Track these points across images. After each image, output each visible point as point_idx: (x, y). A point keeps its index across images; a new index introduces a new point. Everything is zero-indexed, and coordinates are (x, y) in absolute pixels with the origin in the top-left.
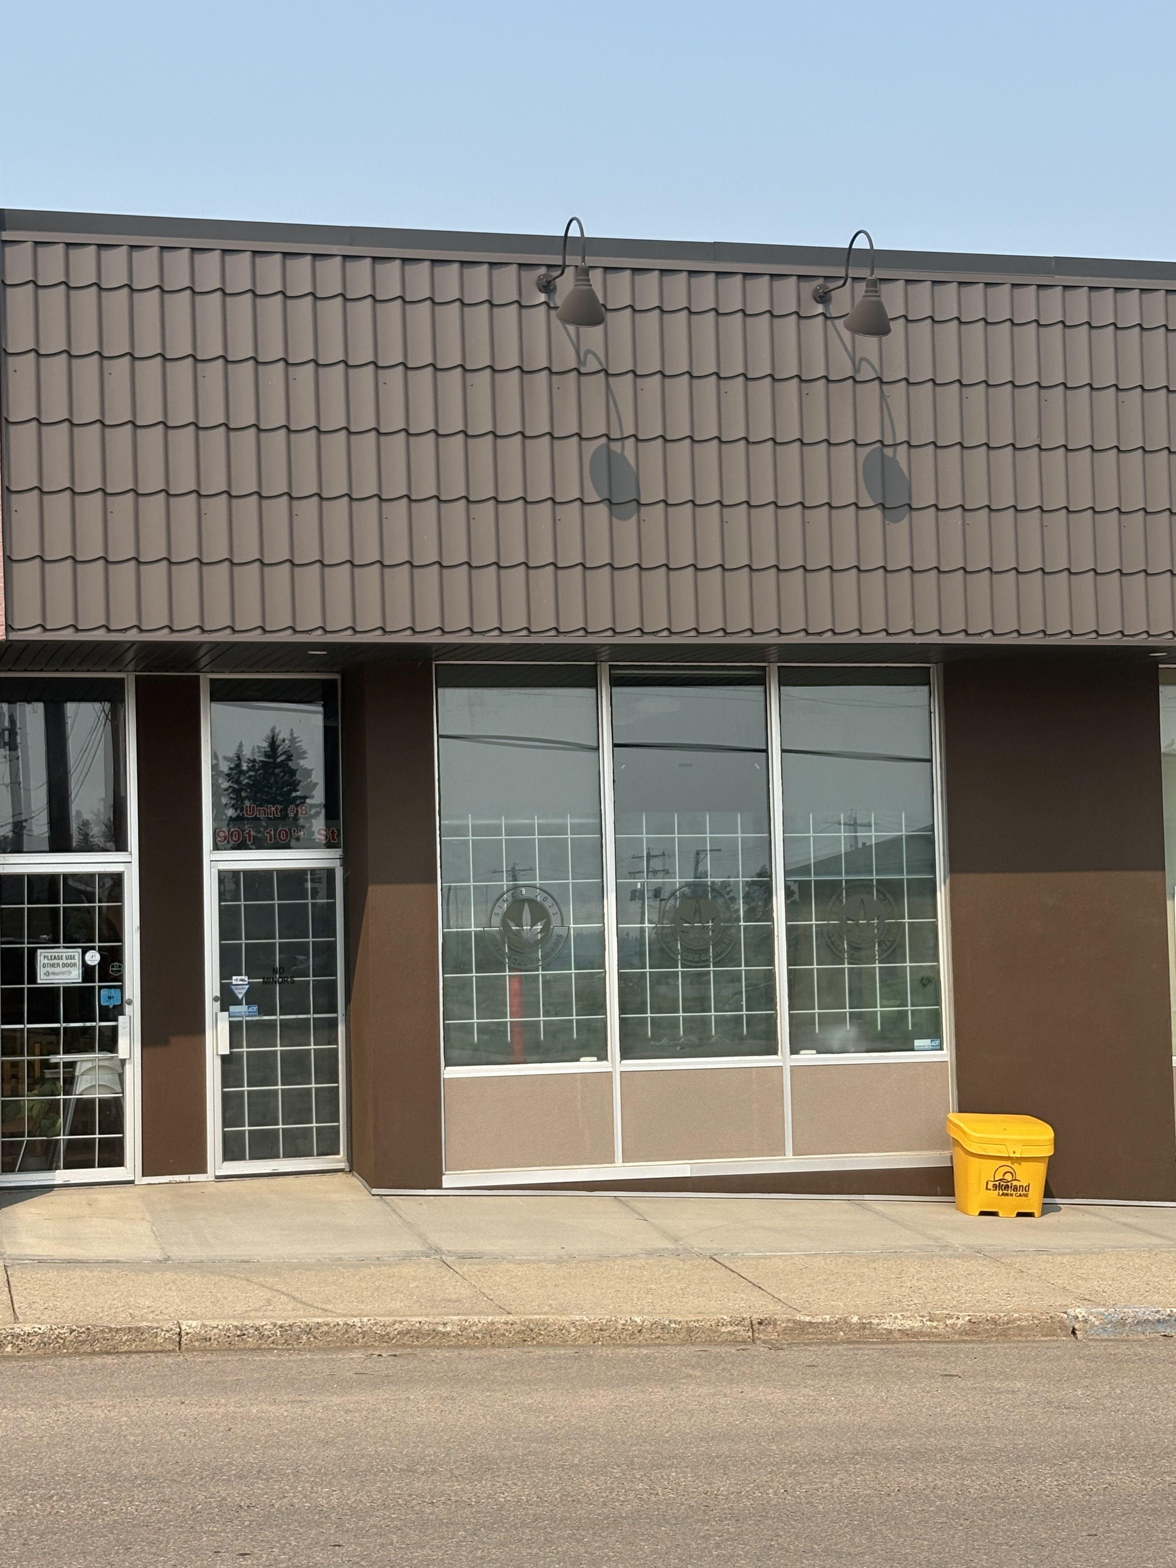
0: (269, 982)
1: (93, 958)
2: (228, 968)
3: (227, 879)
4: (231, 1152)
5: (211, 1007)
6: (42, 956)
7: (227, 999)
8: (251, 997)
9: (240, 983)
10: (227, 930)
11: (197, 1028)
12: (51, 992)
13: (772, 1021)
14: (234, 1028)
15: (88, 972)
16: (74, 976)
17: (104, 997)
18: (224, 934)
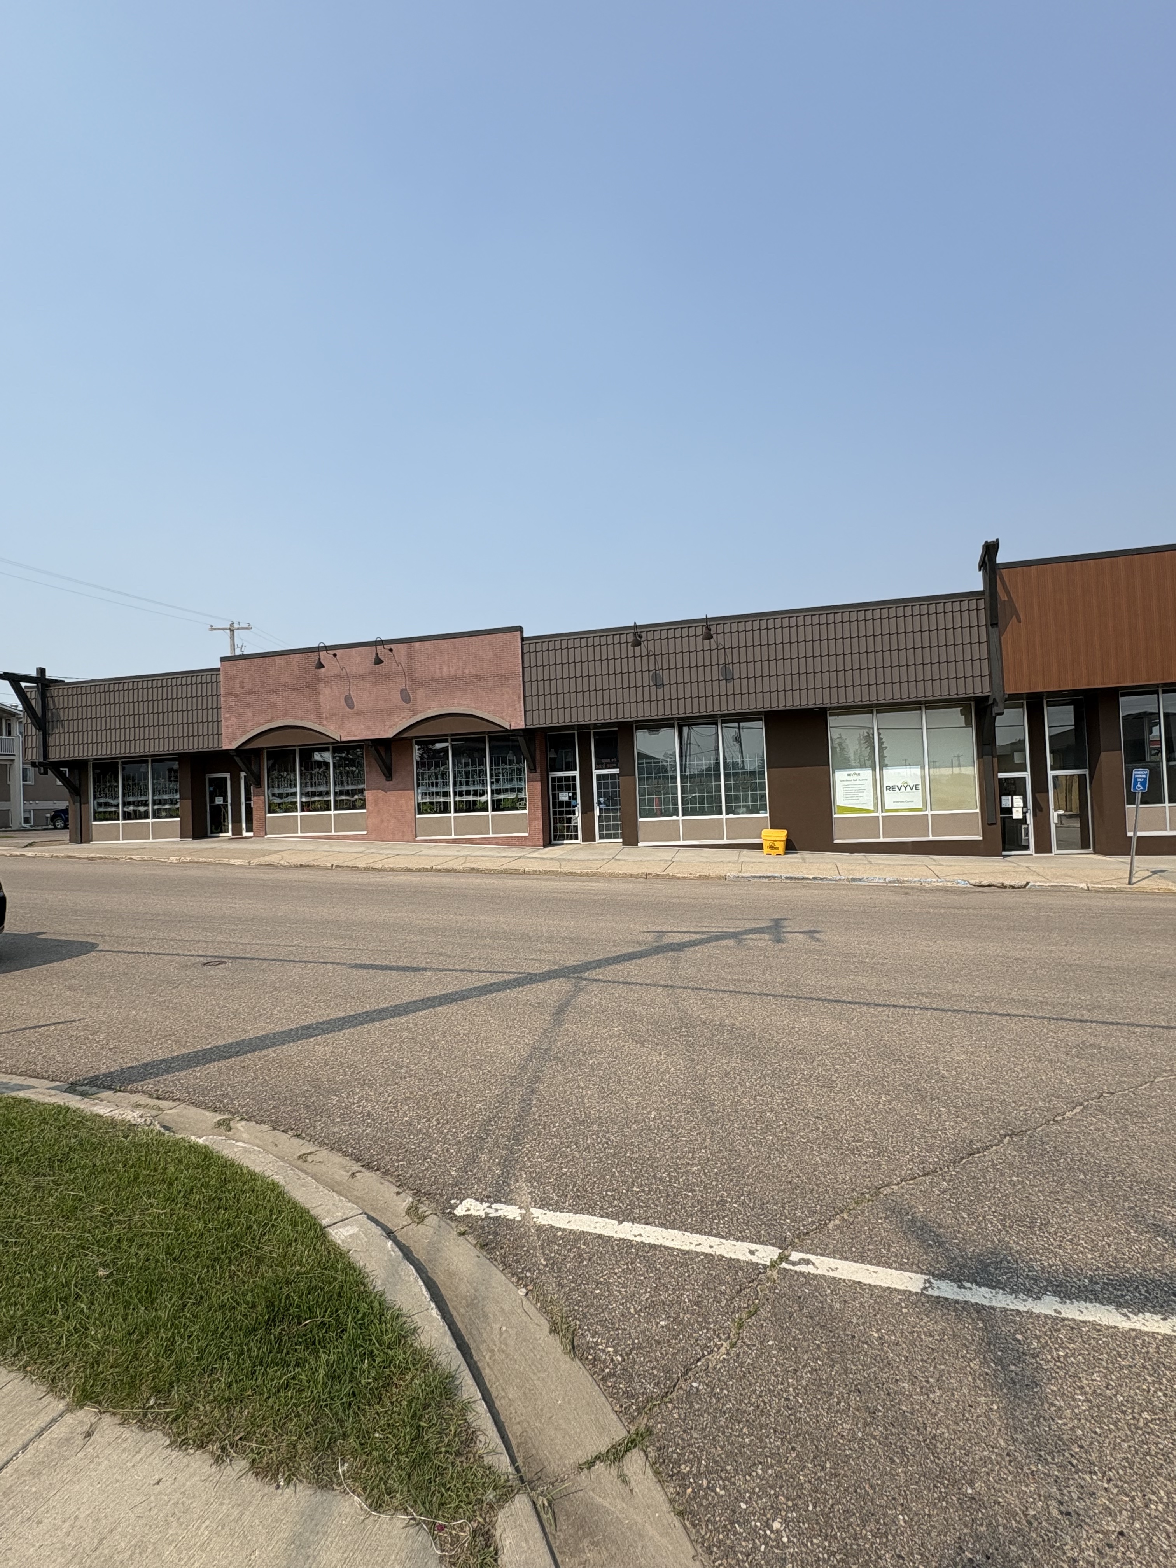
0: (608, 799)
1: (571, 794)
2: (599, 796)
3: (598, 776)
4: (601, 838)
5: (596, 805)
6: (560, 794)
7: (599, 803)
8: (604, 803)
9: (602, 800)
10: (599, 788)
11: (593, 810)
12: (563, 802)
13: (721, 807)
14: (601, 810)
15: (570, 798)
16: (567, 799)
17: (573, 803)
18: (598, 789)
